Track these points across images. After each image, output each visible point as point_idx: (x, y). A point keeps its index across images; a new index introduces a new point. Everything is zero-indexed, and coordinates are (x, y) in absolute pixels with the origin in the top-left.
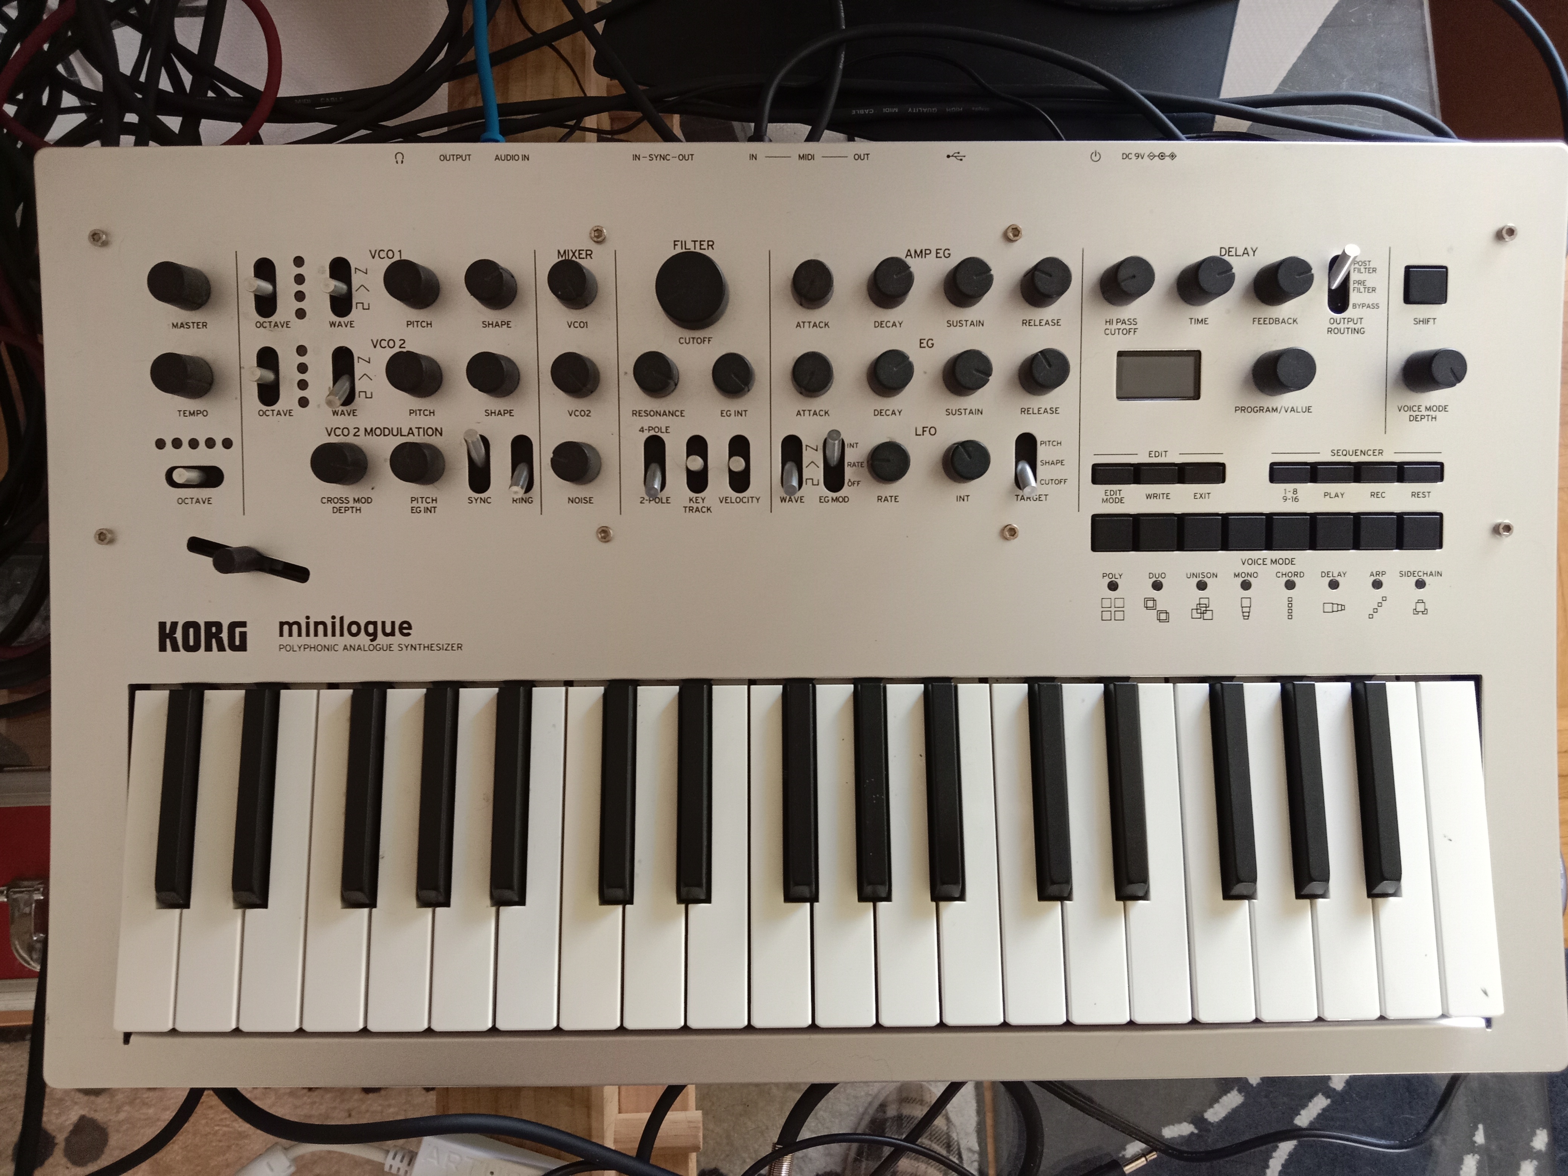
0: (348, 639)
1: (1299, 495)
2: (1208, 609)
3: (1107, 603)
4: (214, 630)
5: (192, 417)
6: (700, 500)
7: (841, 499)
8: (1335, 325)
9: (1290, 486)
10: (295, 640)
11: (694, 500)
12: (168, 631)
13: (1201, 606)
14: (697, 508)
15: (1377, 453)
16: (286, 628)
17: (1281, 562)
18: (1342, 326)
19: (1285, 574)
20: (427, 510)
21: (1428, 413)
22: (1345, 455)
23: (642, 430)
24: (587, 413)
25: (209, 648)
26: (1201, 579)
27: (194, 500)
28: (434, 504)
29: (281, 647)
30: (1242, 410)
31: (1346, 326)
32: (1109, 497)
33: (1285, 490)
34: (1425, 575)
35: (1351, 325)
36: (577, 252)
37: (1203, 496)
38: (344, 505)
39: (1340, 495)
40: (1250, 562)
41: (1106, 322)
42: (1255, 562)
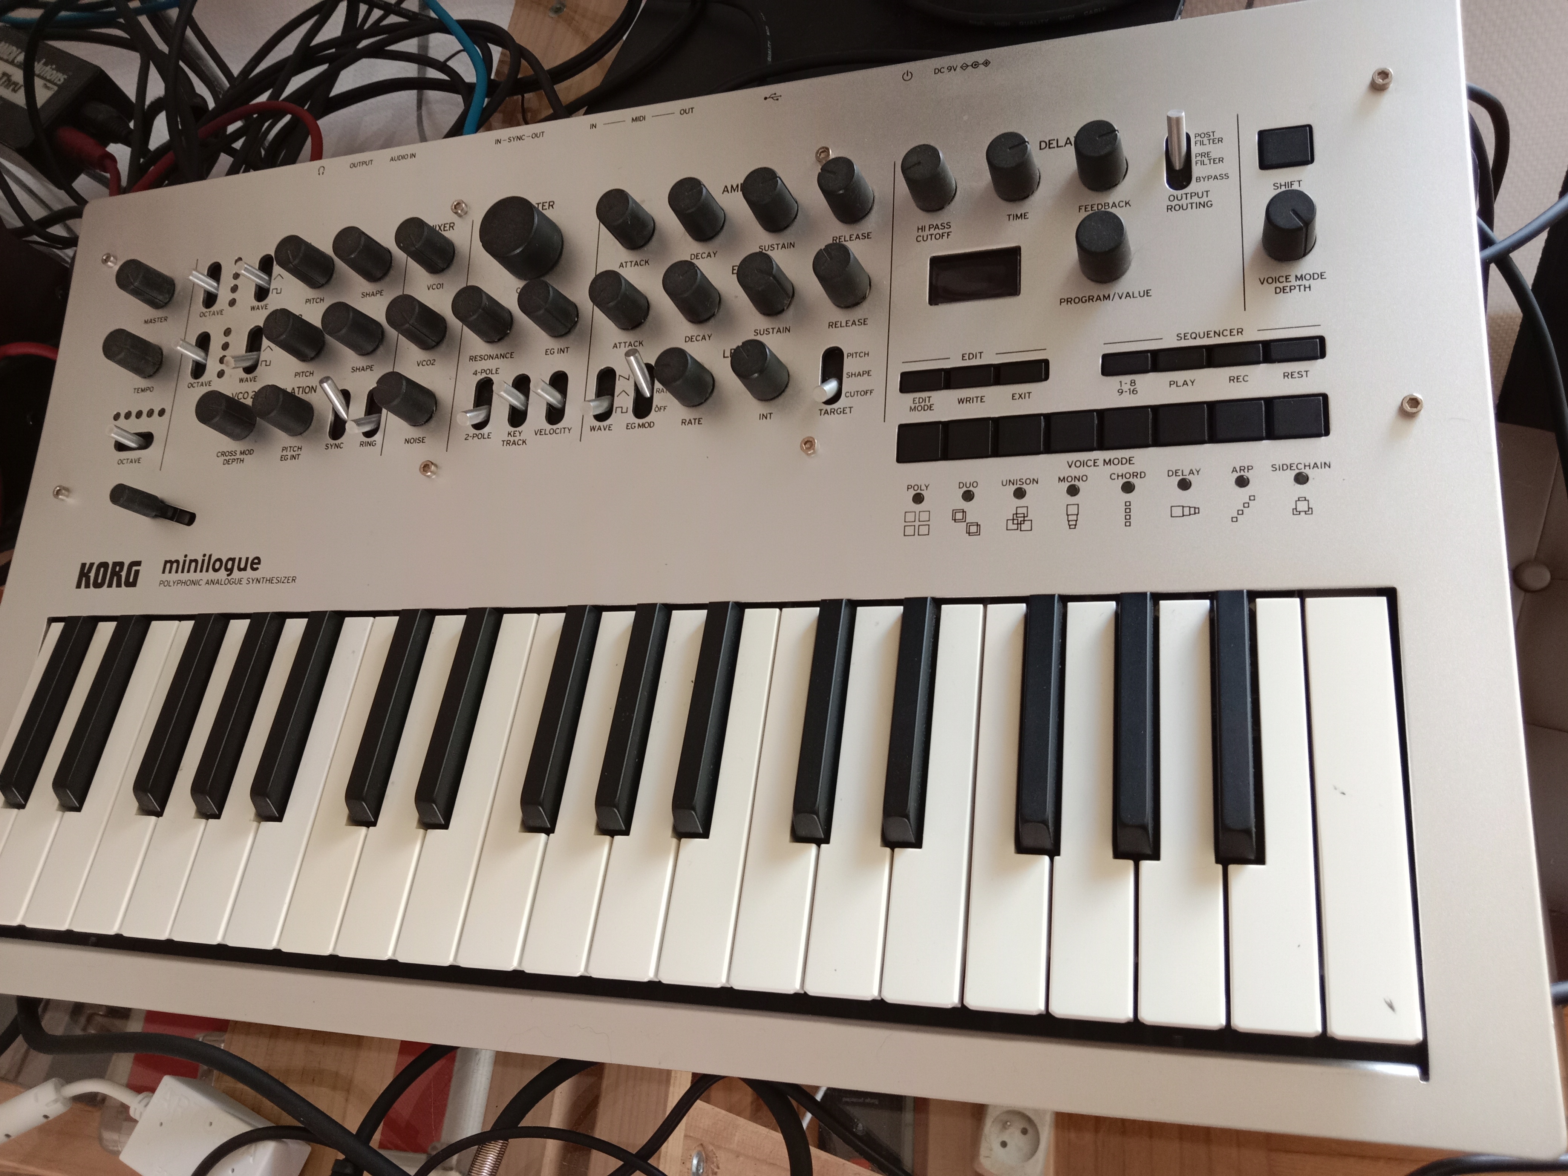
0: (211, 575)
1: (1138, 386)
2: (1026, 519)
3: (911, 517)
4: (117, 569)
5: (143, 393)
6: (517, 433)
7: (647, 425)
8: (1176, 202)
9: (1127, 379)
10: (174, 577)
11: (512, 434)
12: (85, 571)
13: (1018, 515)
14: (514, 441)
15: (1235, 332)
16: (168, 565)
17: (1116, 461)
18: (1184, 202)
19: (1122, 476)
20: (293, 457)
21: (1299, 283)
22: (1195, 338)
23: (475, 373)
24: (432, 362)
25: (110, 586)
26: (1018, 486)
27: (129, 461)
28: (299, 452)
29: (162, 583)
30: (1068, 301)
31: (1189, 201)
32: (918, 404)
33: (1121, 382)
34: (1307, 468)
35: (1195, 199)
36: (443, 227)
37: (1023, 396)
38: (233, 457)
39: (1190, 383)
40: (1078, 464)
41: (918, 229)
42: (1084, 464)
